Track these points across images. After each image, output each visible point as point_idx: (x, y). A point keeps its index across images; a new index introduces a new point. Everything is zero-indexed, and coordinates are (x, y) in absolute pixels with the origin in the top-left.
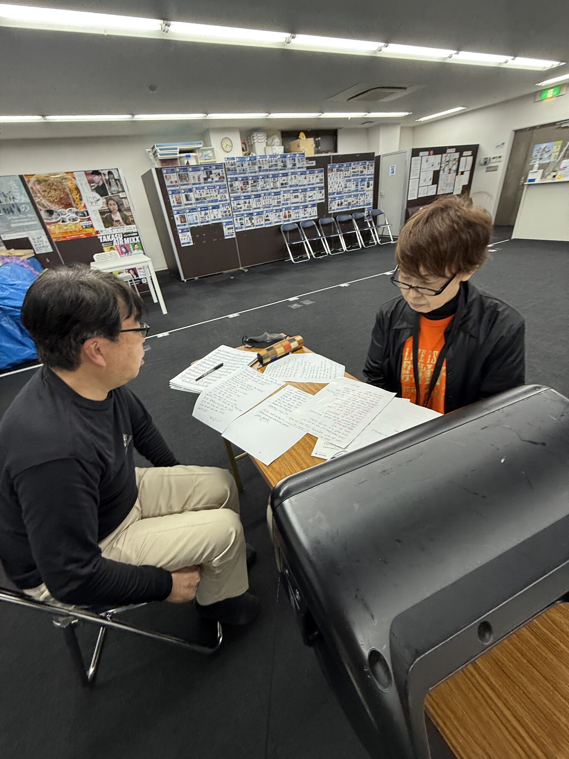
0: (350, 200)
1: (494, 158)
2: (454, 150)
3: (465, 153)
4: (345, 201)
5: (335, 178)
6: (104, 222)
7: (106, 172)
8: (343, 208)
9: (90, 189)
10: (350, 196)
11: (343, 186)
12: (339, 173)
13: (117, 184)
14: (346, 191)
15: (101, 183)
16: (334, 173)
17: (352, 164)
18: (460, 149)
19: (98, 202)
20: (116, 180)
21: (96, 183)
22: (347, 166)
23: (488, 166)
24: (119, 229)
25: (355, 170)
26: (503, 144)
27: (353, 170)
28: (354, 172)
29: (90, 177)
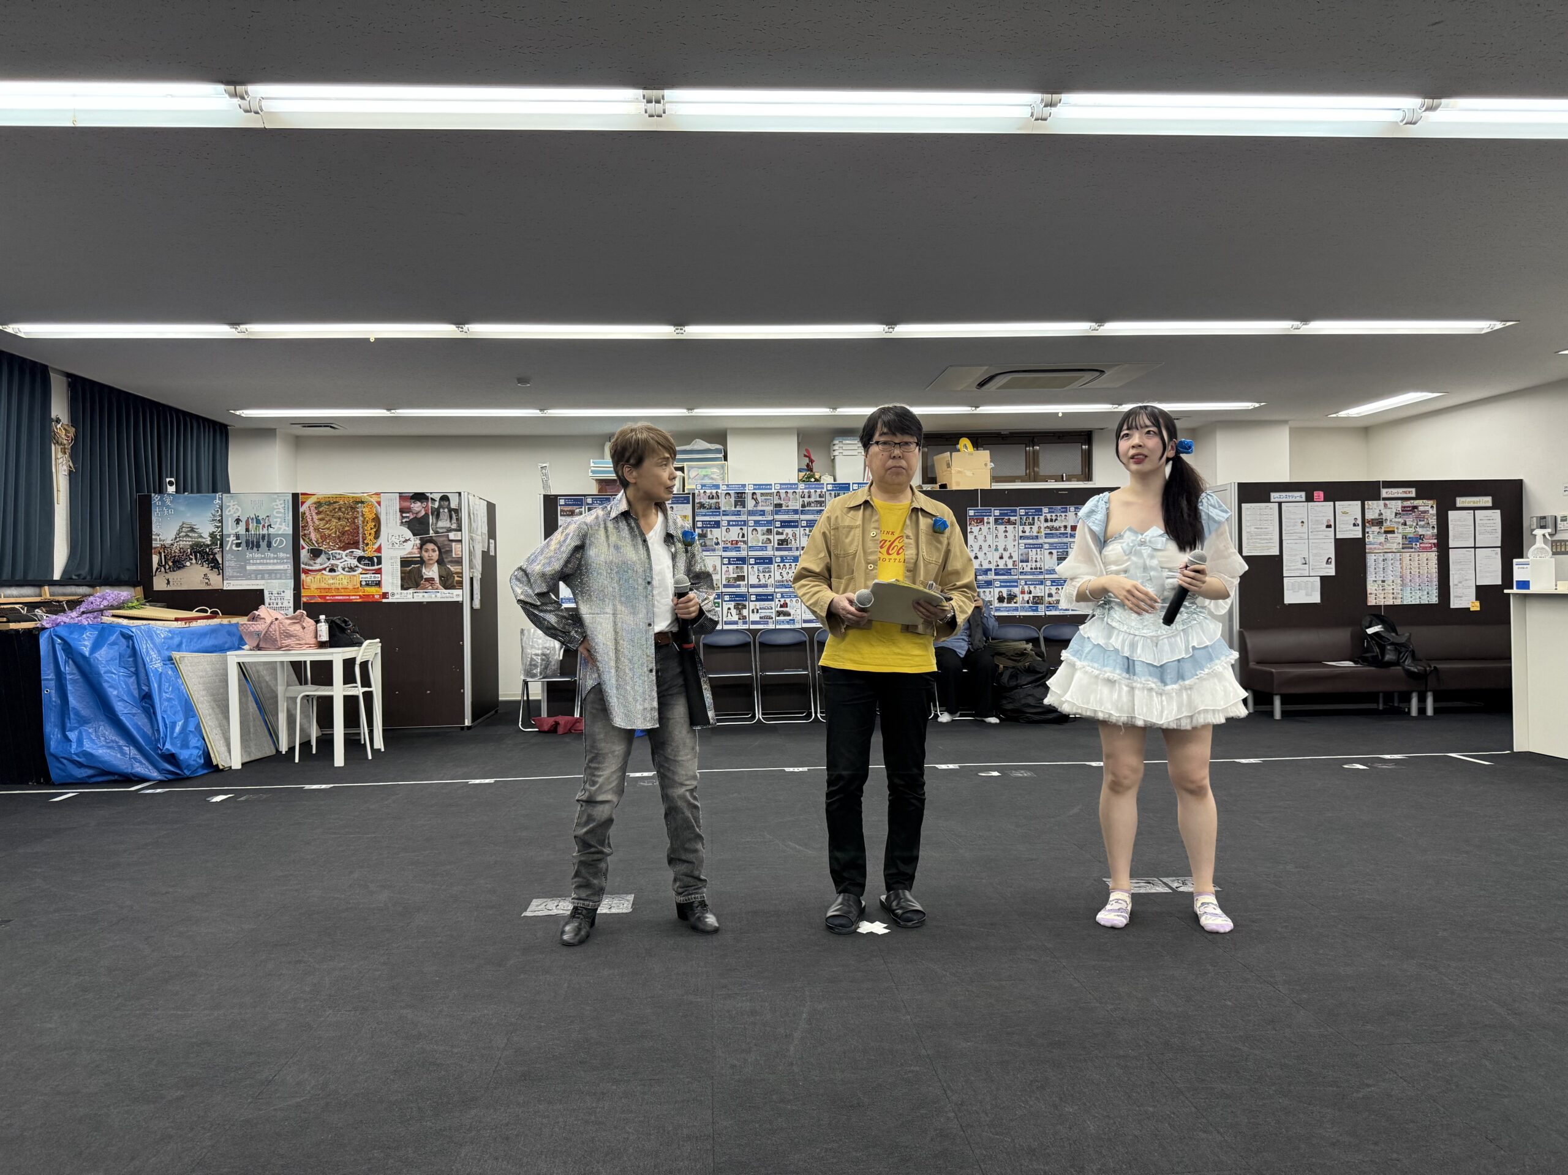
0: (1038, 591)
1: (1563, 519)
2: (1412, 490)
3: (1463, 502)
4: (1023, 592)
5: (990, 538)
6: (402, 579)
7: (437, 497)
8: (1016, 609)
9: (399, 522)
10: (1041, 583)
11: (1015, 558)
12: (1001, 528)
13: (451, 518)
14: (1028, 569)
15: (423, 513)
16: (985, 528)
17: (1045, 510)
19: (405, 544)
20: (450, 510)
21: (413, 514)
22: (1027, 514)
23: (1557, 538)
25: (1056, 524)
27: (1049, 524)
28: (1052, 528)
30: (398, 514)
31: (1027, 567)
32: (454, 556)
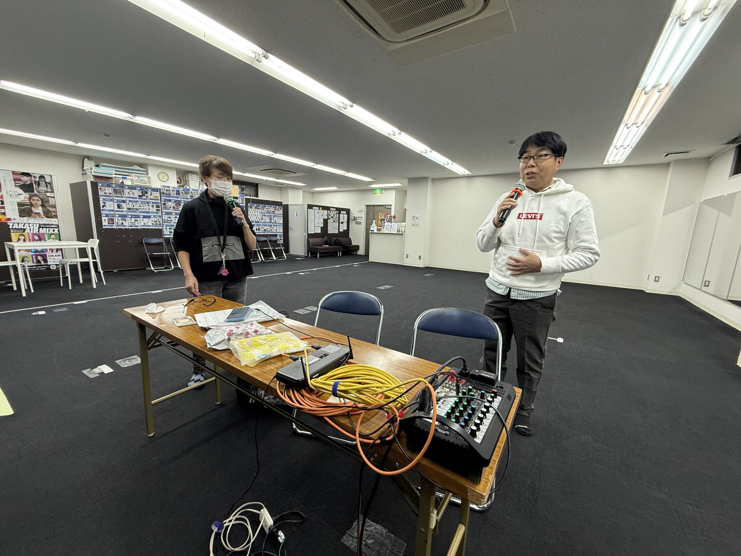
0: (265, 228)
1: (358, 217)
2: (335, 209)
3: (342, 212)
4: (262, 228)
5: (254, 212)
6: (19, 212)
7: (38, 176)
8: (260, 232)
10: (266, 225)
11: (260, 218)
12: (256, 210)
13: (47, 186)
14: (263, 222)
15: (29, 182)
16: (252, 209)
17: (266, 206)
18: (339, 210)
19: (19, 196)
20: (46, 183)
21: (23, 182)
22: (262, 207)
23: (357, 221)
24: (35, 220)
25: (269, 210)
26: (362, 211)
27: (267, 210)
28: (268, 211)
29: (18, 177)
30: (13, 181)
31: (263, 221)
32: (51, 203)
